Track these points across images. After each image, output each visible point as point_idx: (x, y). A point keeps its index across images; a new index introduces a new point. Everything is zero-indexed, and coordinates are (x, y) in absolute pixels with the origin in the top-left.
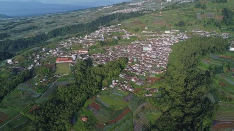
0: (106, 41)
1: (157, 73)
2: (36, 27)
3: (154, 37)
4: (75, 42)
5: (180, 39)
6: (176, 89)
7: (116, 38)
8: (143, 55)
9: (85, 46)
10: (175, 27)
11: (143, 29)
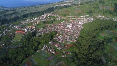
0: (47, 21)
1: (72, 41)
2: (16, 13)
3: (74, 19)
4: (30, 21)
5: (89, 21)
6: (82, 52)
7: (52, 19)
8: (66, 30)
9: (34, 24)
10: (87, 14)
11: (68, 15)
